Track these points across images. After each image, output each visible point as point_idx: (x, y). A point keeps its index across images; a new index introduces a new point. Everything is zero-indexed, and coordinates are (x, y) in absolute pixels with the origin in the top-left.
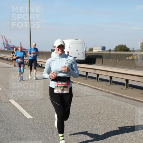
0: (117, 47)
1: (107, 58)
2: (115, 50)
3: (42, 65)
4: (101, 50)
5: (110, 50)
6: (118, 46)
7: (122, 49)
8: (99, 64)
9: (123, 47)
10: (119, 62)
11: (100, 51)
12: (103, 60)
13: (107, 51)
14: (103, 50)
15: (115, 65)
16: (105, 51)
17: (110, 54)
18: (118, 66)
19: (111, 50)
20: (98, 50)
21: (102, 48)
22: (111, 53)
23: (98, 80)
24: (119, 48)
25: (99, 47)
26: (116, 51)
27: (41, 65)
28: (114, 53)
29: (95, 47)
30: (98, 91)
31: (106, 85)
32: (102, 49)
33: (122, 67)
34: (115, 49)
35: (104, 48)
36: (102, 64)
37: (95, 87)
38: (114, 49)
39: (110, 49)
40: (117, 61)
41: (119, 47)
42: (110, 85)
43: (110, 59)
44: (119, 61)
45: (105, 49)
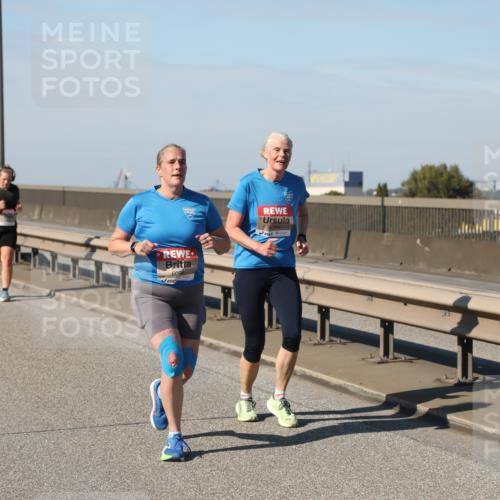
0: (415, 177)
1: (370, 228)
2: (406, 188)
3: (54, 256)
4: (341, 189)
5: (383, 191)
6: (423, 168)
7: (440, 186)
8: (332, 257)
9: (445, 177)
10: (427, 249)
11: (336, 194)
12: (352, 239)
13: (369, 193)
14: (351, 189)
15: (406, 264)
16: (362, 194)
17: (384, 207)
18: (421, 266)
19: (389, 187)
20: (328, 190)
21: (347, 179)
22: (389, 202)
23: (323, 336)
24: (424, 178)
25: (333, 172)
26: (412, 194)
27: (49, 257)
28: (401, 202)
29: (315, 171)
30: (326, 391)
31: (363, 359)
32: (347, 184)
33: (439, 271)
34: (408, 183)
35: (355, 180)
36: (346, 256)
37: (309, 372)
38: (403, 185)
39: (385, 186)
40: (418, 241)
41: (428, 175)
42: (381, 362)
43: (384, 231)
44: (426, 241)
45: (360, 184)
